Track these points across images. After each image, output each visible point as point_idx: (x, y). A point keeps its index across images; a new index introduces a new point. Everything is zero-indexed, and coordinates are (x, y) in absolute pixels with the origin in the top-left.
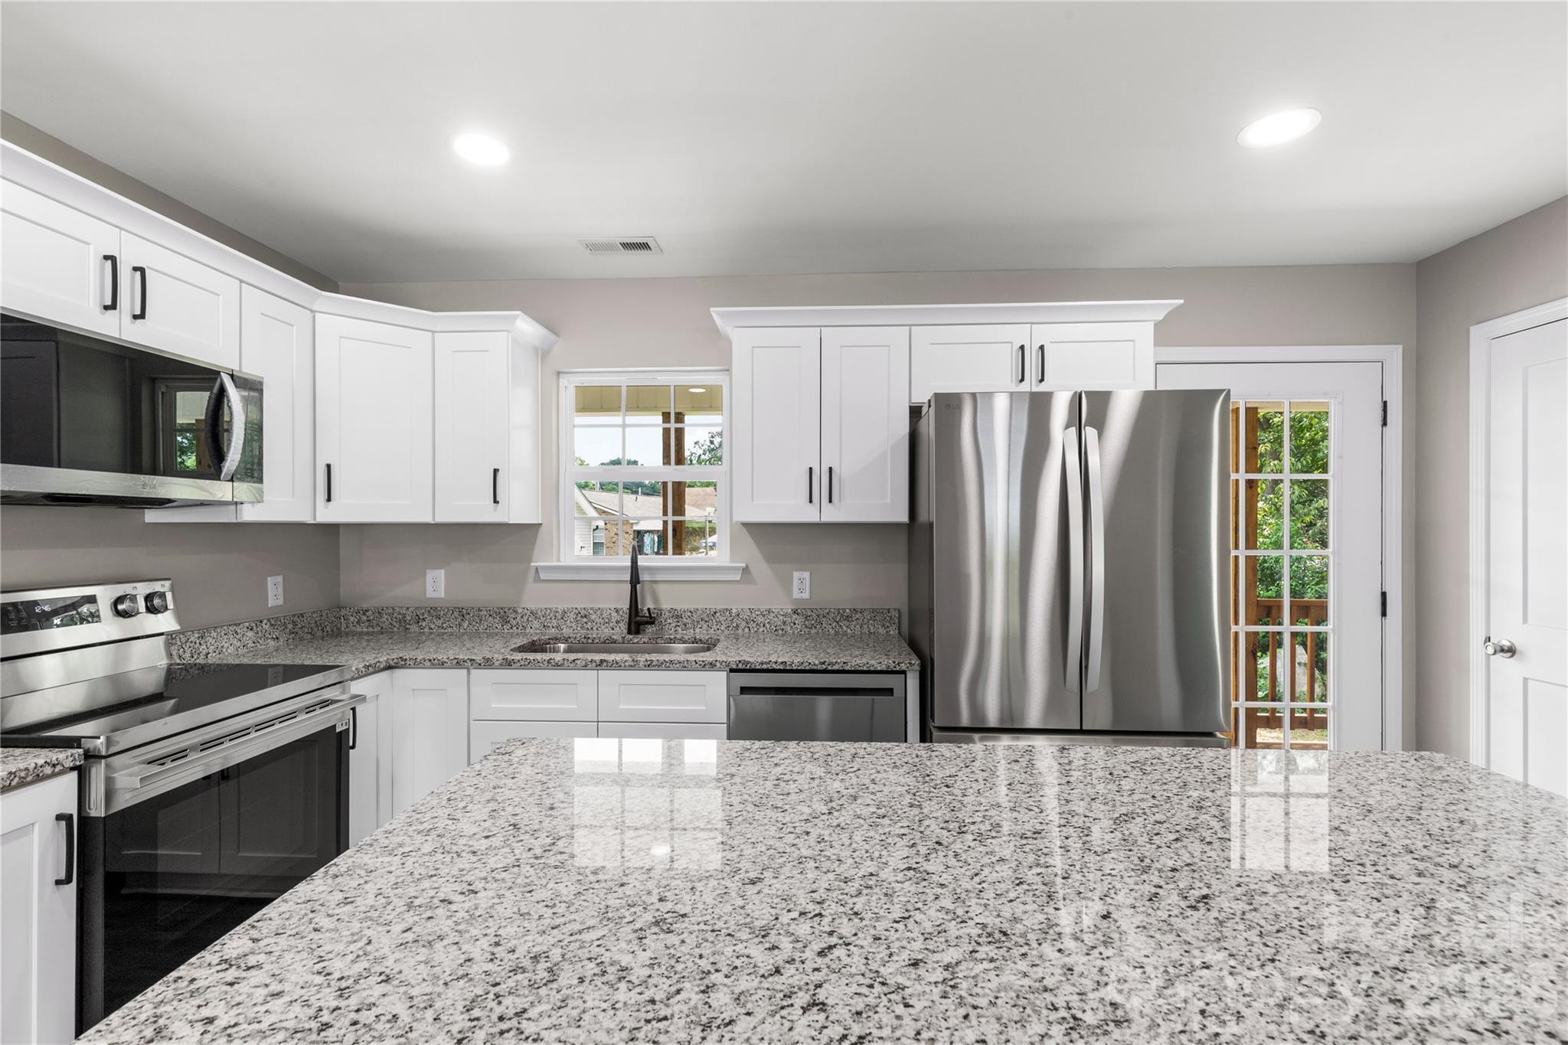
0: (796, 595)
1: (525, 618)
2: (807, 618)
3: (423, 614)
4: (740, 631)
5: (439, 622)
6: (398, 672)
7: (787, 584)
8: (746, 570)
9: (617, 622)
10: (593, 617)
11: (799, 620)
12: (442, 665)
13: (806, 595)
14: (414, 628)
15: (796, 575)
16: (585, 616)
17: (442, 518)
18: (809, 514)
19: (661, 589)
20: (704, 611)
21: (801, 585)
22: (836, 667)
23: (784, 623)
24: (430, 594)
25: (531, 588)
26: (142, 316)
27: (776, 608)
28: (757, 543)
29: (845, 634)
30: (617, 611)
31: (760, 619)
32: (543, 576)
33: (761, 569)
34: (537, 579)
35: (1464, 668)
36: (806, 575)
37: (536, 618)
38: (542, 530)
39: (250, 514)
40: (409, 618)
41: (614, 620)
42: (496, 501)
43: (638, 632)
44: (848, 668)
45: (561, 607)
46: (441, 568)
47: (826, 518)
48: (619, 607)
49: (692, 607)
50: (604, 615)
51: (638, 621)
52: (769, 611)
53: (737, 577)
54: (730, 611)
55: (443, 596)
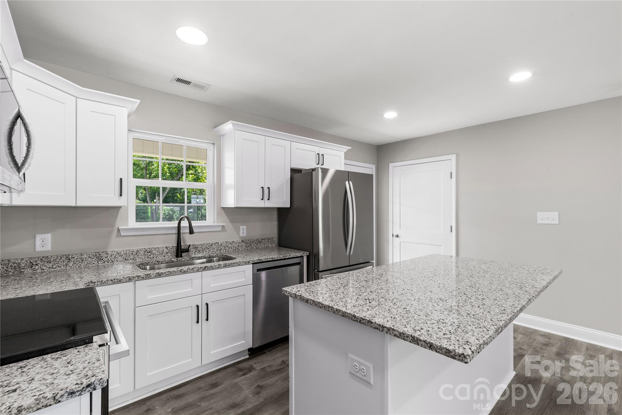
0: (241, 235)
1: (113, 257)
2: (247, 243)
3: (36, 261)
4: (222, 251)
5: (50, 265)
7: (238, 230)
8: (223, 226)
9: (167, 253)
10: (154, 252)
11: (243, 244)
13: (245, 235)
14: (28, 271)
15: (241, 227)
16: (150, 252)
18: (262, 204)
19: (186, 236)
20: (207, 244)
21: (243, 231)
23: (239, 246)
24: (39, 249)
25: (115, 240)
27: (235, 240)
28: (227, 215)
29: (259, 248)
30: (167, 248)
31: (230, 246)
32: (122, 234)
33: (229, 226)
34: (119, 235)
35: (388, 242)
36: (245, 227)
37: (120, 256)
38: (121, 211)
40: (23, 265)
41: (165, 252)
43: (180, 256)
45: (135, 249)
48: (167, 246)
49: (202, 243)
50: (160, 250)
51: (182, 251)
52: (233, 242)
53: (220, 229)
54: (218, 243)
55: (50, 249)
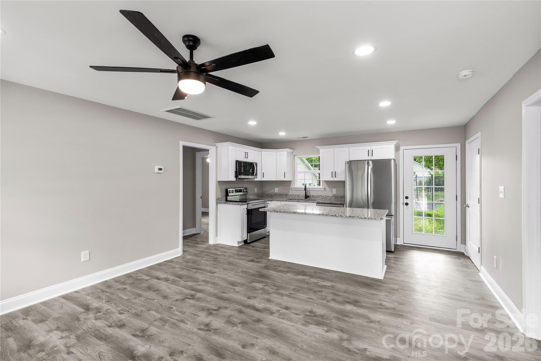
0: (333, 193)
1: (289, 195)
2: (335, 197)
3: (275, 194)
4: (323, 199)
5: (277, 195)
6: (272, 202)
7: (332, 192)
8: (325, 189)
9: (304, 197)
10: (299, 196)
11: (334, 197)
12: (277, 201)
13: (335, 193)
14: (273, 197)
15: (333, 190)
17: (277, 180)
18: (332, 179)
19: (311, 192)
20: (317, 196)
22: (332, 203)
23: (331, 198)
24: (276, 192)
25: (290, 191)
26: (247, 158)
27: (330, 195)
28: (327, 184)
29: (342, 200)
30: (303, 195)
31: (327, 197)
32: (292, 189)
33: (327, 188)
34: (291, 190)
36: (335, 190)
37: (291, 196)
38: (292, 182)
39: (256, 180)
40: (273, 195)
42: (285, 177)
43: (306, 199)
44: (334, 203)
45: (295, 194)
46: (277, 187)
47: (335, 180)
49: (315, 195)
50: (301, 196)
51: (307, 197)
52: (328, 196)
53: (323, 190)
54: (322, 196)
55: (277, 192)
